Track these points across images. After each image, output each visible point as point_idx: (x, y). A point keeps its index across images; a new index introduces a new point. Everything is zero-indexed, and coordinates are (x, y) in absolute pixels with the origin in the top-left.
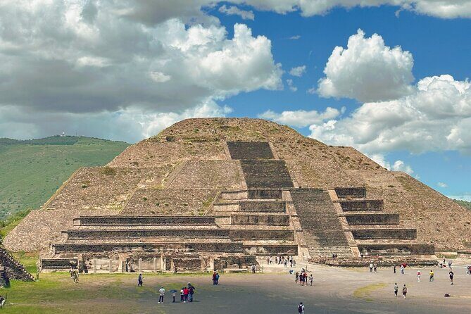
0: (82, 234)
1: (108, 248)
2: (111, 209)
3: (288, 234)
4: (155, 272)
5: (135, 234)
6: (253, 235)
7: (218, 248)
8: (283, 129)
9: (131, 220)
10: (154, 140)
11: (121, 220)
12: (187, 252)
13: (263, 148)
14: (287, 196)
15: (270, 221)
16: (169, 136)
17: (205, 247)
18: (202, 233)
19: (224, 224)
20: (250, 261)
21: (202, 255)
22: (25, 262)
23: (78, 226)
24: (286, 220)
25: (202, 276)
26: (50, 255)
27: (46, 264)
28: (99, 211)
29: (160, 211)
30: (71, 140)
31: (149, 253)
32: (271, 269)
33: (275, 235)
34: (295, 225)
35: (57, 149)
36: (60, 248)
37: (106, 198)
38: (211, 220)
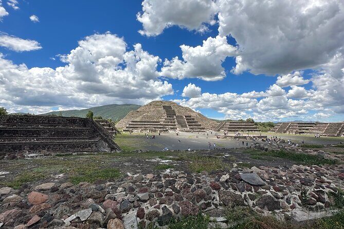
0: (132, 125)
1: (137, 127)
2: (138, 119)
3: (175, 125)
4: (147, 133)
5: (143, 125)
6: (168, 125)
7: (160, 128)
8: (174, 103)
9: (142, 122)
10: (147, 105)
11: (140, 122)
12: (154, 129)
13: (170, 107)
14: (175, 117)
15: (171, 122)
16: (150, 104)
17: (157, 128)
18: (157, 125)
19: (162, 123)
20: (167, 130)
21: (157, 129)
22: (120, 130)
23: (131, 123)
24: (174, 122)
25: (156, 134)
26: (125, 129)
27: (124, 131)
28: (135, 120)
29: (148, 120)
30: (130, 105)
31: (146, 129)
32: (171, 132)
33: (172, 125)
34: (176, 123)
35: (127, 107)
36: (127, 127)
37: (137, 117)
38: (159, 122)
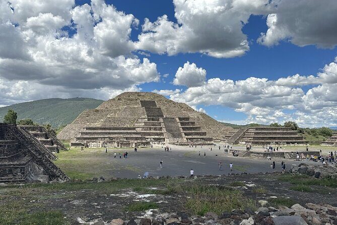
0: (87, 134)
1: (96, 138)
2: (98, 124)
3: (162, 134)
4: (113, 148)
5: (106, 133)
6: (149, 134)
7: (136, 139)
8: (161, 96)
9: (105, 129)
10: (114, 99)
11: (101, 129)
12: (125, 140)
13: (153, 103)
14: (161, 120)
15: (155, 129)
16: (119, 98)
17: (132, 138)
18: (131, 133)
19: (139, 130)
20: (148, 143)
21: (131, 141)
22: (65, 144)
23: (85, 131)
24: (161, 129)
25: (130, 149)
26: (74, 141)
27: (73, 144)
28: (93, 125)
29: (116, 125)
30: (82, 99)
31: (111, 140)
32: (156, 146)
33: (157, 134)
34: (164, 131)
35: (78, 102)
36: (78, 139)
37: (95, 121)
38: (134, 129)
